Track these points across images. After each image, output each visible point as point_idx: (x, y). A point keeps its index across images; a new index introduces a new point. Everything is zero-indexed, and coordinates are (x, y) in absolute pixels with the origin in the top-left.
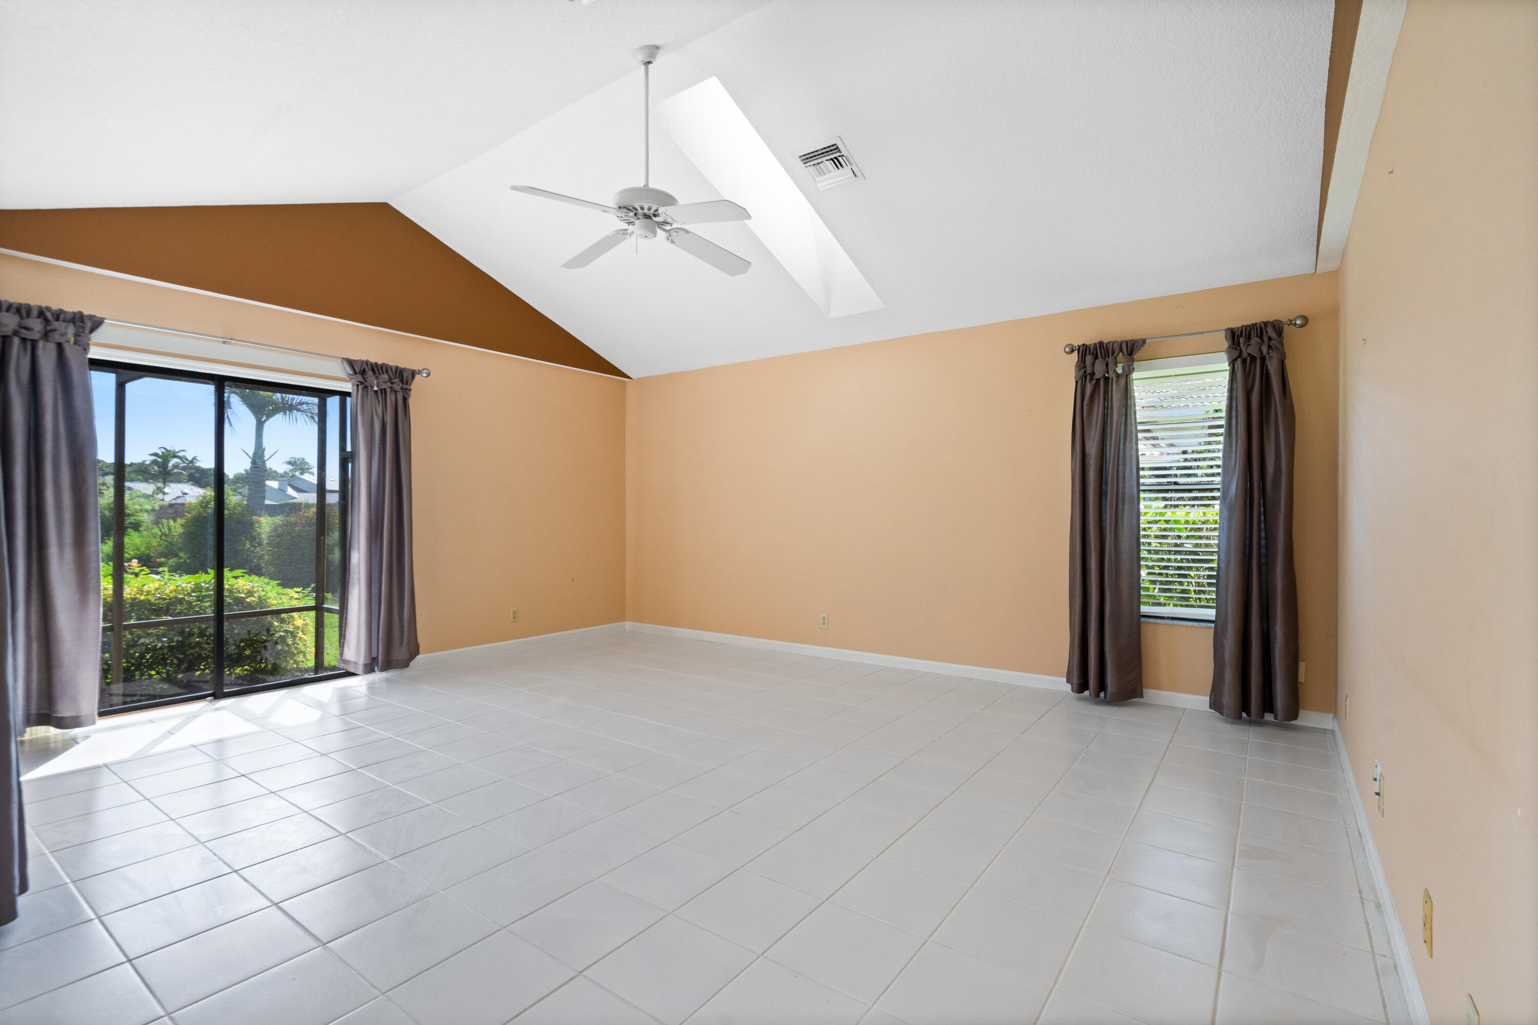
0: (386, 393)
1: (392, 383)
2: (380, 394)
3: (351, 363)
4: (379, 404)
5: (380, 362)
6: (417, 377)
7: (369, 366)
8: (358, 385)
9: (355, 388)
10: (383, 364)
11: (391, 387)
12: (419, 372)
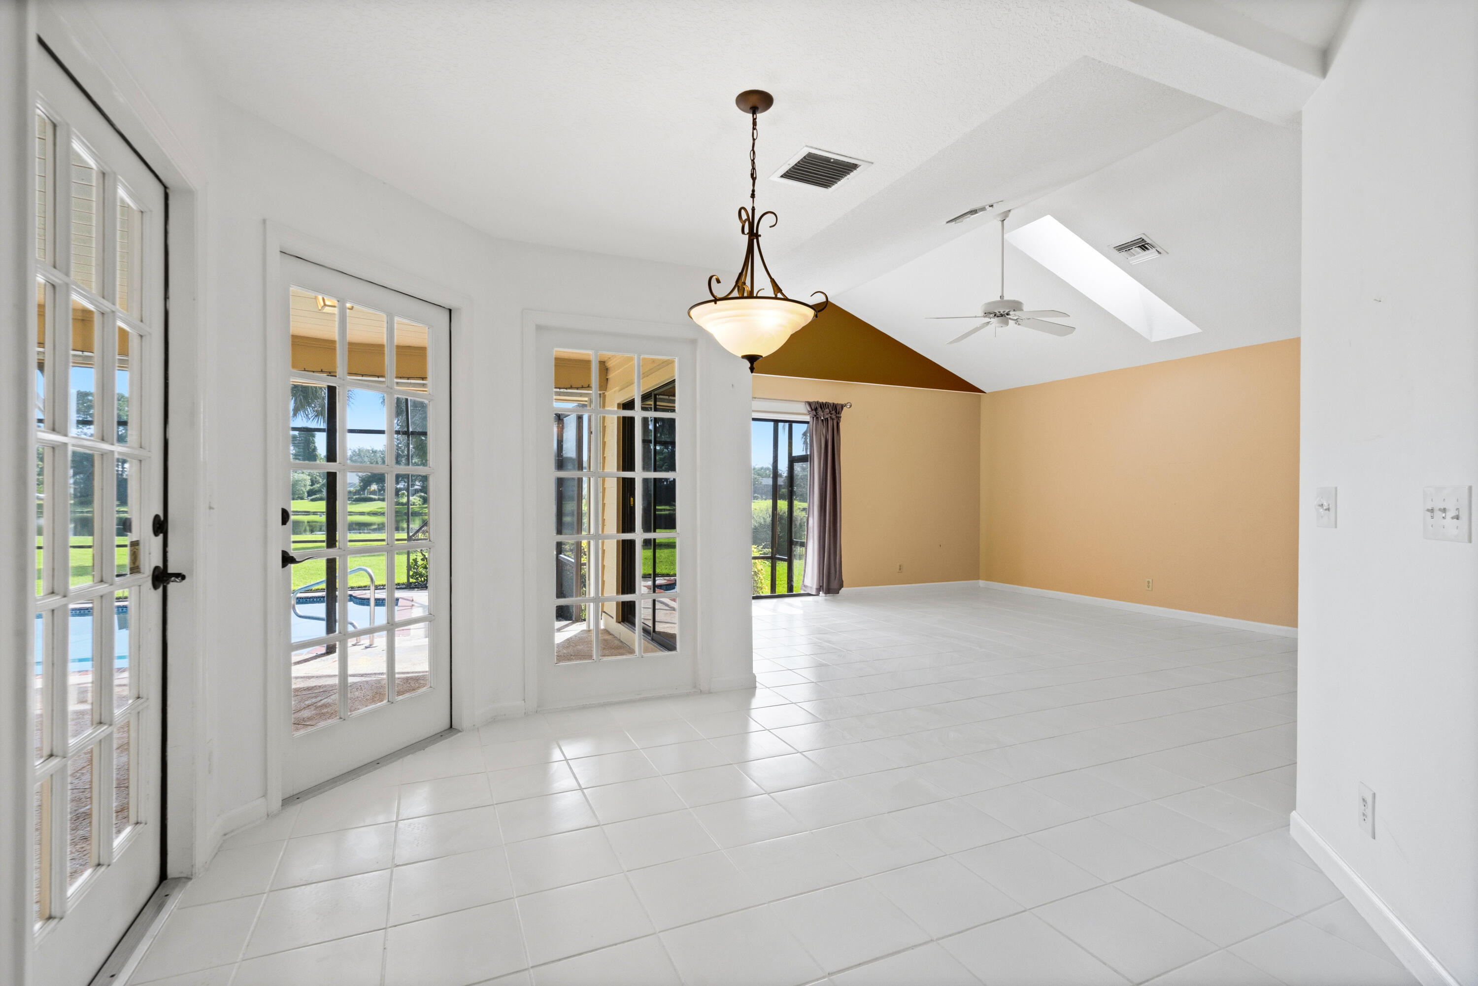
0: (828, 420)
1: (831, 414)
2: (824, 422)
3: (810, 404)
4: (824, 428)
5: (824, 402)
6: (845, 408)
7: (819, 405)
8: (813, 417)
9: (812, 419)
10: (826, 402)
11: (830, 417)
12: (845, 405)
